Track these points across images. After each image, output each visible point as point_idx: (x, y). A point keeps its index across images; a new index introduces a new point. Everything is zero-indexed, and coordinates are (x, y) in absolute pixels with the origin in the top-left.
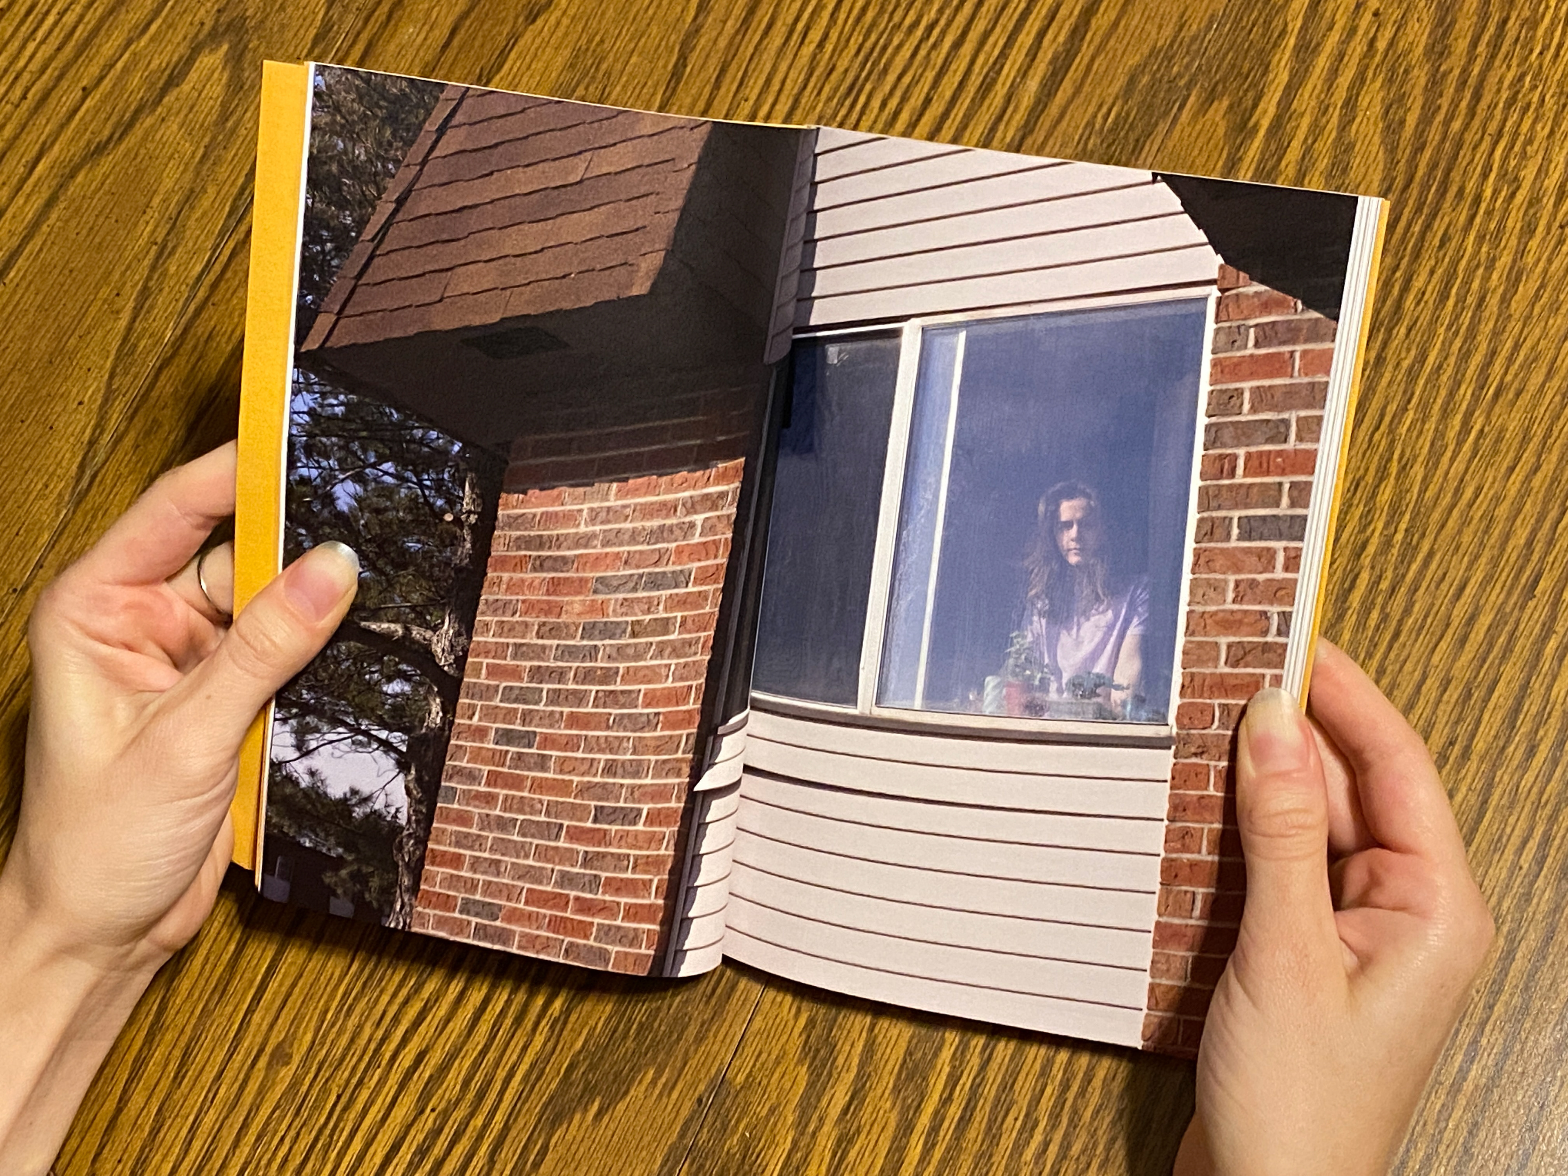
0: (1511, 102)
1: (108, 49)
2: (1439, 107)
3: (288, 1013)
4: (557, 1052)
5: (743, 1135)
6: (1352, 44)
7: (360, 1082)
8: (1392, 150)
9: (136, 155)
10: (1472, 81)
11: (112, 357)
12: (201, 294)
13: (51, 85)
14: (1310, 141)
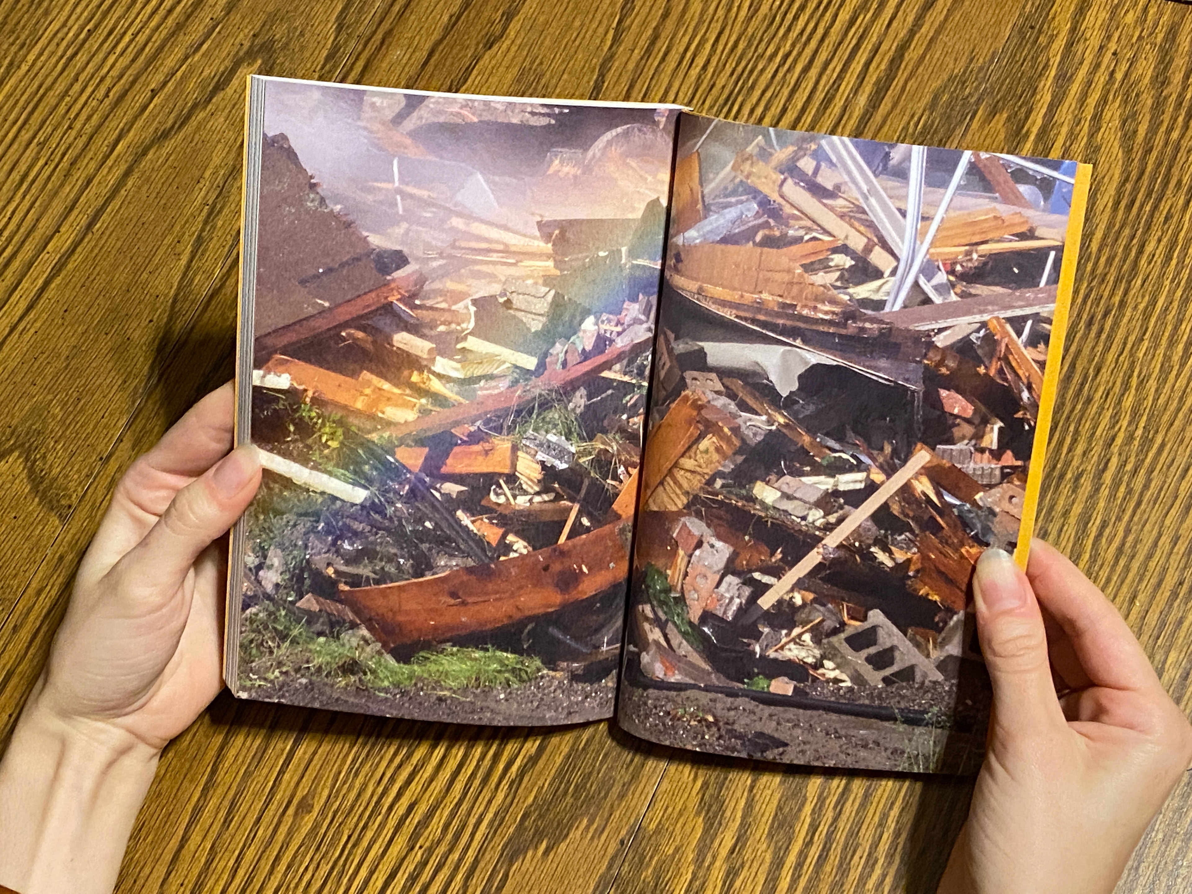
1: (170, 62)
2: (1162, 121)
3: (310, 775)
4: (514, 804)
5: (655, 868)
6: (1097, 75)
7: (366, 826)
8: (1128, 152)
9: (193, 138)
11: (175, 287)
13: (127, 87)
14: (1068, 144)
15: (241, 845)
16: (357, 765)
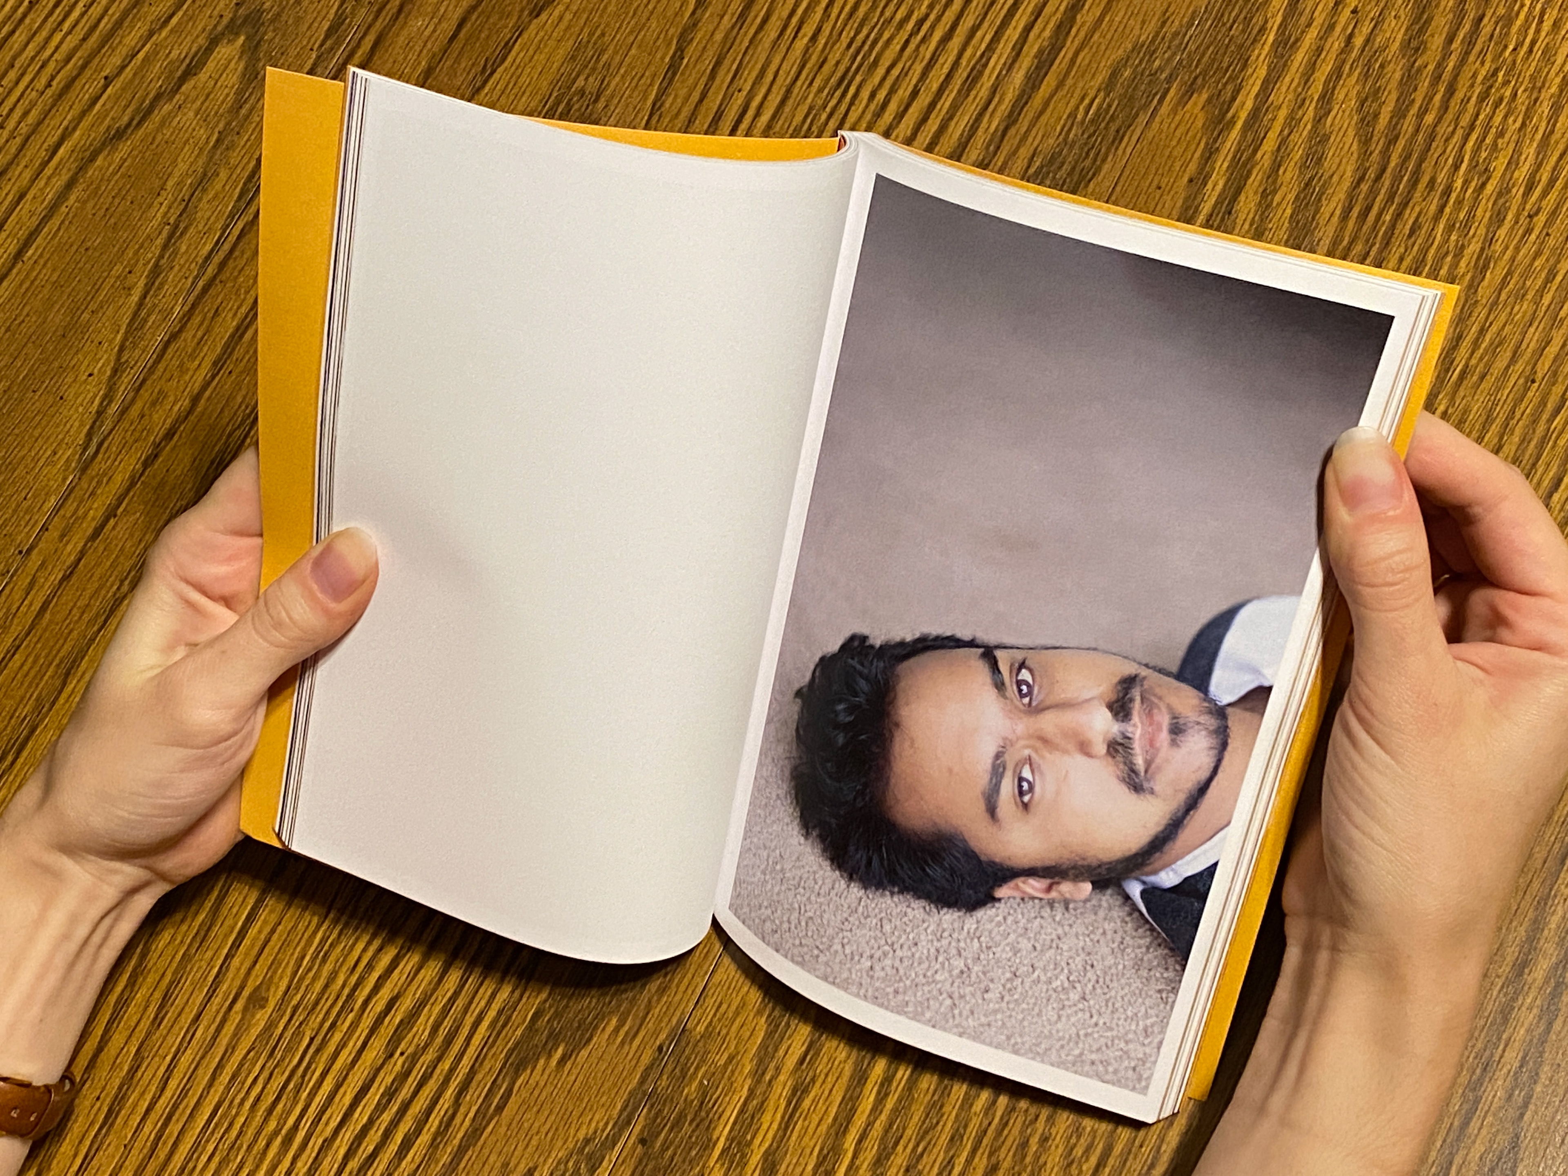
0: (1483, 97)
1: (131, 39)
2: (1413, 100)
3: (266, 959)
4: (524, 1000)
5: (701, 1082)
6: (1330, 40)
7: (333, 1025)
8: (1366, 141)
9: (154, 139)
10: (1446, 76)
11: (122, 331)
12: (210, 271)
13: (75, 73)
14: (1286, 132)
15: (173, 1049)
16: (326, 947)
